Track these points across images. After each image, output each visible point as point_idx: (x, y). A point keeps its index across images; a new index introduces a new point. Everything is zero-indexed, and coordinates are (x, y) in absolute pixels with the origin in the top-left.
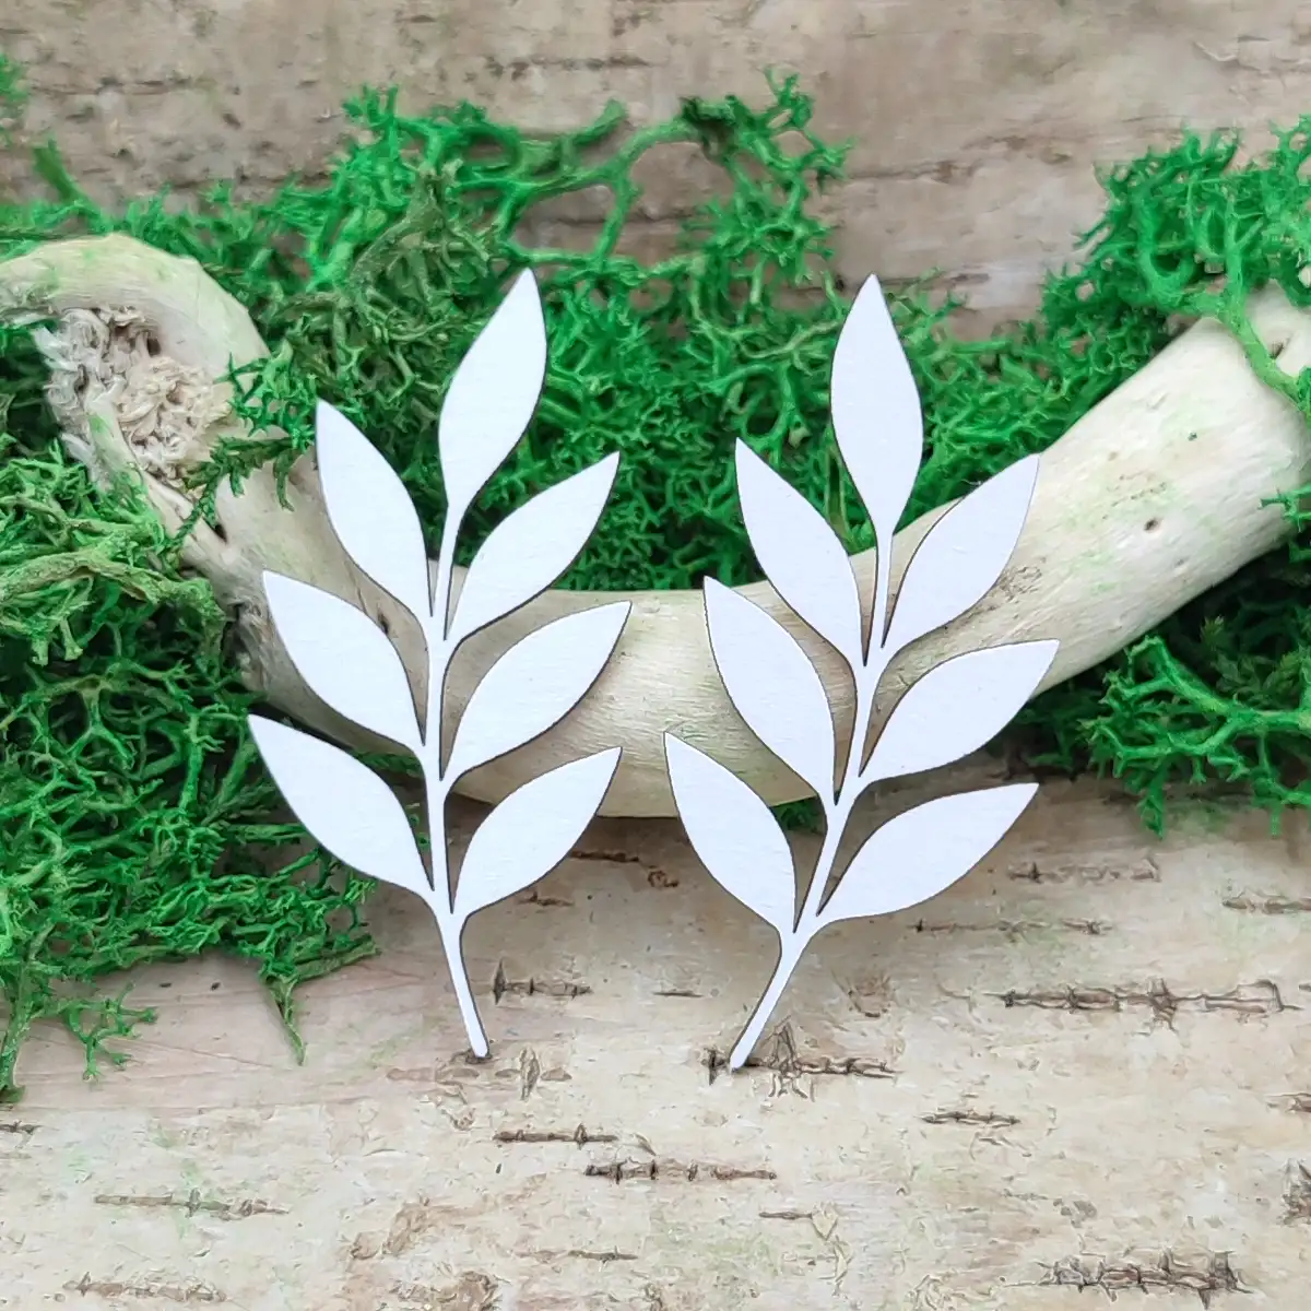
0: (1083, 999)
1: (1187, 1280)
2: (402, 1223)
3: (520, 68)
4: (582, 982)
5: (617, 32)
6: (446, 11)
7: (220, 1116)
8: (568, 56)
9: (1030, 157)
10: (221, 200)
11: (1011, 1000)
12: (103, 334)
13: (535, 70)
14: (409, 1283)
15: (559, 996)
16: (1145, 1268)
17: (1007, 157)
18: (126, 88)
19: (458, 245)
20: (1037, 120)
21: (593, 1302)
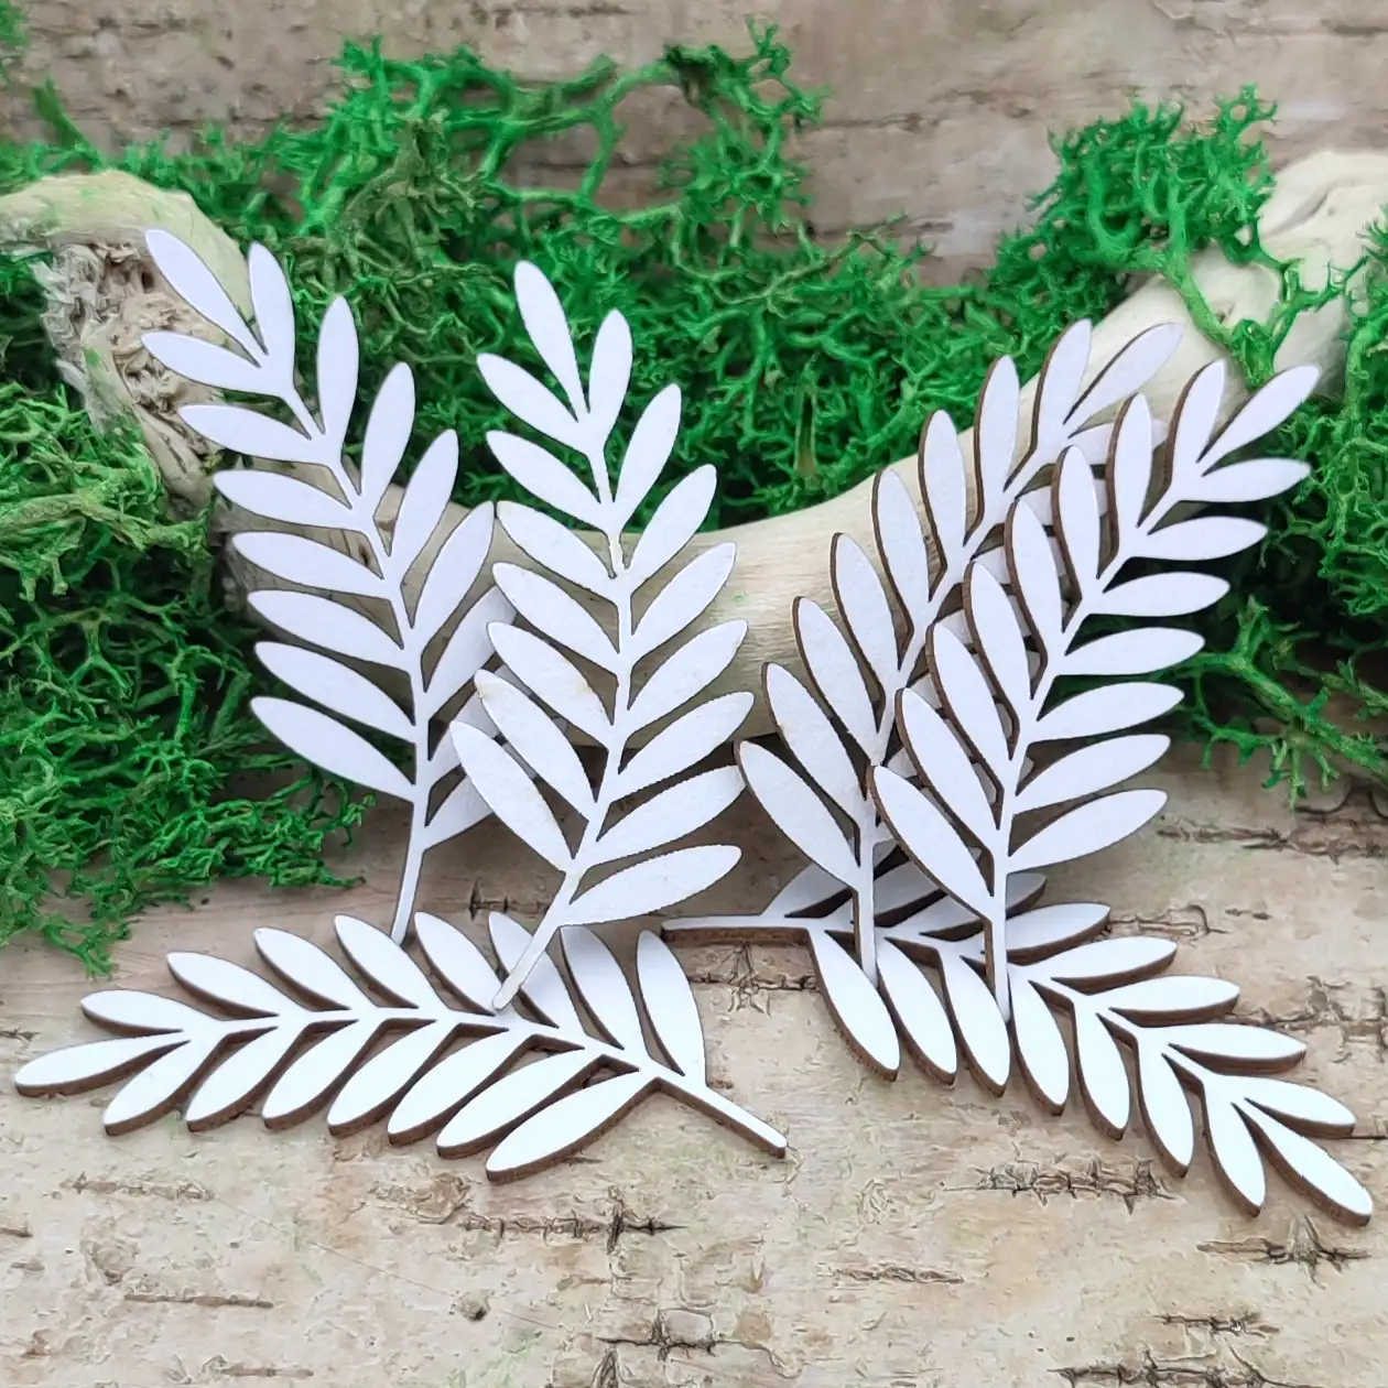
1: (1114, 1186)
2: (381, 1126)
3: (503, 17)
8: (549, 2)
9: (993, 110)
10: (214, 142)
12: (98, 269)
13: (519, 17)
14: (387, 1183)
15: (531, 914)
16: (1075, 1175)
17: (971, 110)
18: (122, 30)
19: (444, 191)
20: (1001, 74)
21: (560, 1203)
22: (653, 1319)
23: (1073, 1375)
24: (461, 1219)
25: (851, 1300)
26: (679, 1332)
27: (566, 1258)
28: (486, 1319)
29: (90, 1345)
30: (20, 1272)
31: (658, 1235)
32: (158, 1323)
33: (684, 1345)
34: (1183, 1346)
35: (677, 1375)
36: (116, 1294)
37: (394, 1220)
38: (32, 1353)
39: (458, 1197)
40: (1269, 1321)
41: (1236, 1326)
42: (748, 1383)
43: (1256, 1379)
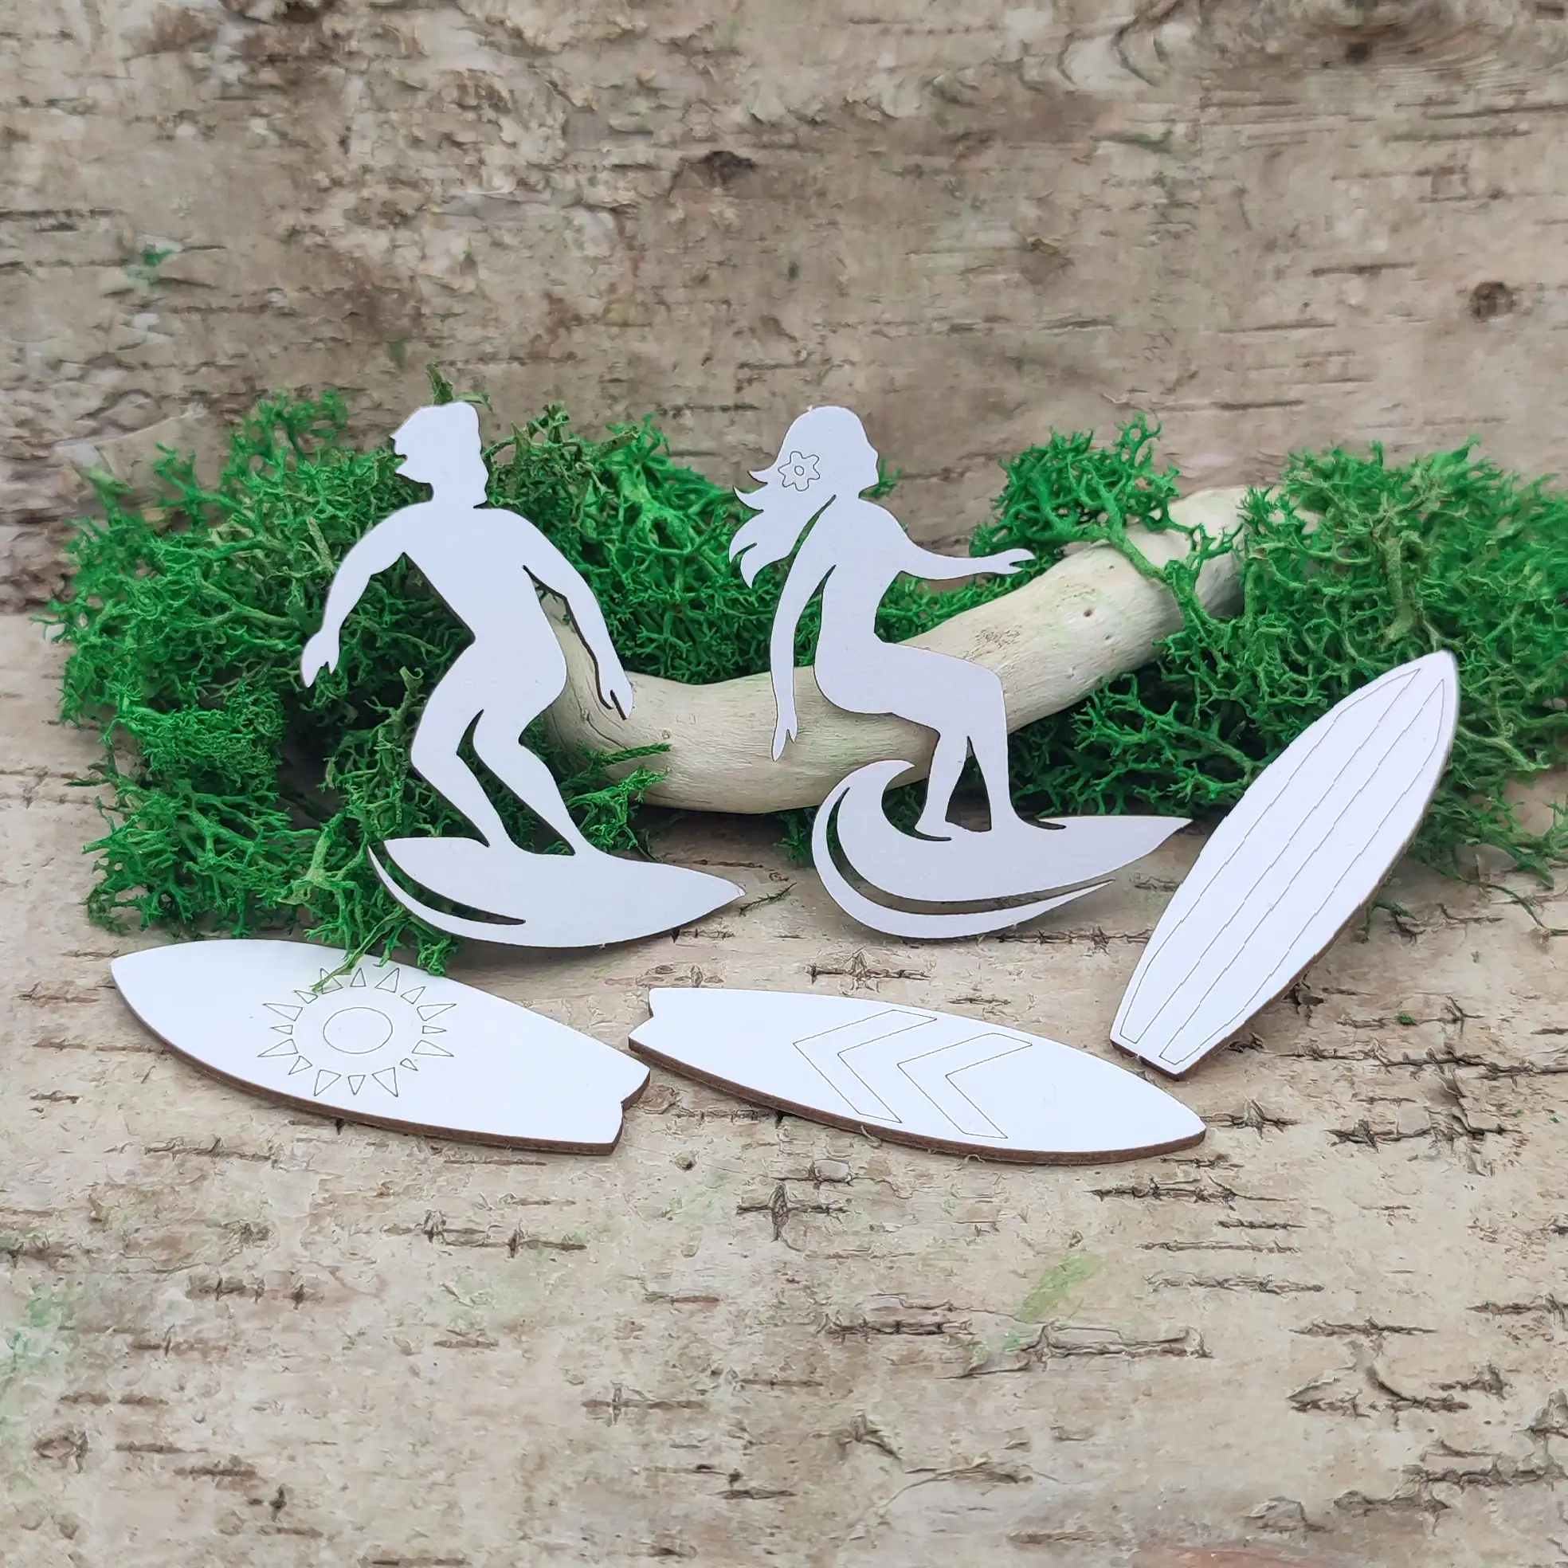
0: (1050, 936)
3: (678, 412)
4: (730, 930)
5: (739, 389)
6: (632, 375)
8: (708, 403)
11: (1003, 939)
13: (688, 412)
15: (714, 938)
17: (985, 465)
20: (1004, 441)
22: (809, 1165)
23: (1100, 1193)
24: (674, 1112)
26: (827, 1173)
27: (749, 1132)
28: (694, 1169)
29: (421, 1189)
30: (372, 1148)
32: (469, 1175)
33: (832, 1181)
34: (1176, 1174)
35: (827, 1198)
36: (439, 1160)
38: (381, 1195)
39: (672, 1100)
40: (1235, 1161)
41: (1212, 1164)
42: (877, 1202)
43: (1229, 1195)
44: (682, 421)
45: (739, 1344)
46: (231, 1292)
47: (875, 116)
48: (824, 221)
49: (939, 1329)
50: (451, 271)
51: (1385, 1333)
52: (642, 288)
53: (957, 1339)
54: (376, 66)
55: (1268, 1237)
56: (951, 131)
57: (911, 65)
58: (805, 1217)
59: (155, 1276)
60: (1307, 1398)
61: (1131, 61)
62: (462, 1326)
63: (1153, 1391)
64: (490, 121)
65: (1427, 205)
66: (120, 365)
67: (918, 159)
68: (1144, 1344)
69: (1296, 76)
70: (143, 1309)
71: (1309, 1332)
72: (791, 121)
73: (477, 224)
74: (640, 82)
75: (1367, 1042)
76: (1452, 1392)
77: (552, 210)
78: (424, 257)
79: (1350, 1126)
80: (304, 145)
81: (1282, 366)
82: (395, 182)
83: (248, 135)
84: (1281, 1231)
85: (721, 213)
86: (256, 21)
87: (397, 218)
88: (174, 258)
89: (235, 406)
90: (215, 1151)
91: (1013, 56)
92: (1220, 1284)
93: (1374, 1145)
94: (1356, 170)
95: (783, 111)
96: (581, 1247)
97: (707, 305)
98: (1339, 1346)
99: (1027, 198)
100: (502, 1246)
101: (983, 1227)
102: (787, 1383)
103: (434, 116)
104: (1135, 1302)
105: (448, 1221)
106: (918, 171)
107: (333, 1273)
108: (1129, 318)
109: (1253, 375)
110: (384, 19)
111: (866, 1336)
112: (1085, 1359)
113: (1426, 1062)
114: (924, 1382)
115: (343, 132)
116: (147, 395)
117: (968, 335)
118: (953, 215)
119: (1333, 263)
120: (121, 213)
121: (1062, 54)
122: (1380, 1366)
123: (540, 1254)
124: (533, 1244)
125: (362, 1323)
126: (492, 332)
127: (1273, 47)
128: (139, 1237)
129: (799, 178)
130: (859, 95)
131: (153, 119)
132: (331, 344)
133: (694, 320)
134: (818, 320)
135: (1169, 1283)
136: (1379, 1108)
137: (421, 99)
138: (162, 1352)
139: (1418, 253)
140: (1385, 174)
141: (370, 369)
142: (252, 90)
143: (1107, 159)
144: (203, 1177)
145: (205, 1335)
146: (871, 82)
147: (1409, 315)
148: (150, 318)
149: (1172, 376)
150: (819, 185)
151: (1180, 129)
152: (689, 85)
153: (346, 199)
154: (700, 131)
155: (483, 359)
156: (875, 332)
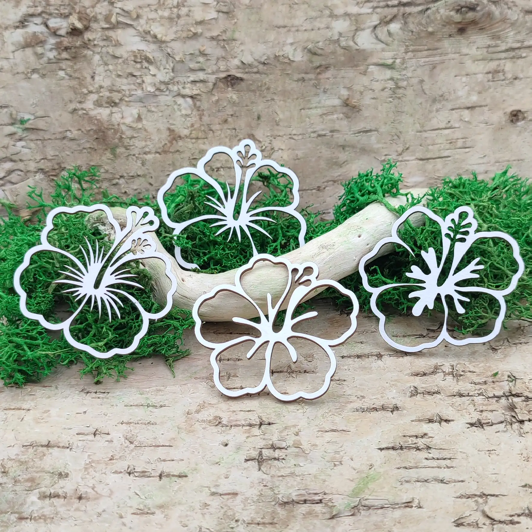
0: (361, 356)
1: (388, 409)
2: (199, 407)
3: (218, 169)
4: (240, 358)
7: (154, 388)
8: (229, 166)
11: (343, 357)
13: (222, 170)
14: (201, 419)
15: (235, 361)
16: (378, 407)
17: (333, 185)
18: (126, 178)
20: (339, 176)
21: (245, 420)
22: (271, 443)
23: (381, 449)
24: (220, 425)
25: (323, 437)
26: (278, 446)
27: (248, 432)
28: (228, 446)
29: (126, 457)
30: (107, 442)
31: (271, 425)
32: (144, 451)
33: (280, 448)
34: (409, 441)
35: (278, 455)
36: (132, 446)
37: (203, 426)
38: (111, 459)
39: (219, 420)
40: (430, 435)
41: (422, 437)
42: (297, 456)
43: (429, 448)
44: (219, 172)
45: (246, 510)
46: (55, 497)
47: (286, 60)
48: (270, 99)
49: (321, 501)
50: (133, 122)
51: (488, 497)
52: (203, 125)
53: (328, 505)
54: (104, 50)
55: (443, 463)
56: (315, 65)
57: (298, 42)
58: (270, 462)
59: (26, 492)
60: (459, 522)
61: (379, 37)
62: (141, 507)
63: (401, 521)
64: (146, 68)
65: (491, 83)
66: (12, 160)
67: (303, 75)
68: (397, 504)
69: (439, 40)
70: (22, 504)
71: (460, 497)
72: (256, 64)
73: (142, 105)
74: (200, 52)
75: (479, 390)
76: (513, 517)
77: (169, 98)
78: (123, 118)
79: (474, 421)
80: (79, 78)
81: (440, 144)
82: (111, 91)
83: (58, 76)
84: (449, 461)
85: (231, 98)
86: (60, 36)
87: (113, 104)
88: (31, 122)
89: (54, 174)
90: (48, 445)
91: (336, 37)
92: (426, 481)
93: (483, 427)
94: (464, 73)
95: (253, 60)
96: (186, 476)
97: (228, 130)
98: (471, 502)
99: (344, 88)
100: (156, 477)
101: (337, 463)
102: (264, 523)
103: (125, 66)
104: (394, 489)
105: (136, 468)
106: (303, 80)
107: (93, 489)
108: (383, 129)
109: (430, 147)
110: (107, 32)
111: (293, 505)
112: (376, 511)
113: (502, 396)
114: (315, 521)
115: (93, 74)
116: (22, 171)
117: (324, 138)
118: (317, 95)
119: (458, 106)
120: (12, 107)
121: (354, 36)
122: (486, 509)
123: (171, 479)
124: (168, 476)
125: (104, 507)
126: (148, 143)
127: (430, 29)
128: (20, 478)
129: (259, 84)
130: (281, 53)
131: (23, 73)
132: (89, 150)
133: (223, 136)
134: (269, 134)
135: (407, 482)
136: (485, 414)
137: (120, 61)
138: (29, 520)
139: (488, 101)
140: (475, 74)
141: (103, 158)
142: (59, 60)
143: (372, 72)
144: (44, 455)
145: (45, 513)
146: (284, 49)
147: (487, 123)
148: (22, 143)
149: (400, 149)
150: (267, 86)
151: (398, 61)
152: (219, 52)
153: (94, 97)
154: (222, 68)
155: (145, 153)
156: (290, 138)
